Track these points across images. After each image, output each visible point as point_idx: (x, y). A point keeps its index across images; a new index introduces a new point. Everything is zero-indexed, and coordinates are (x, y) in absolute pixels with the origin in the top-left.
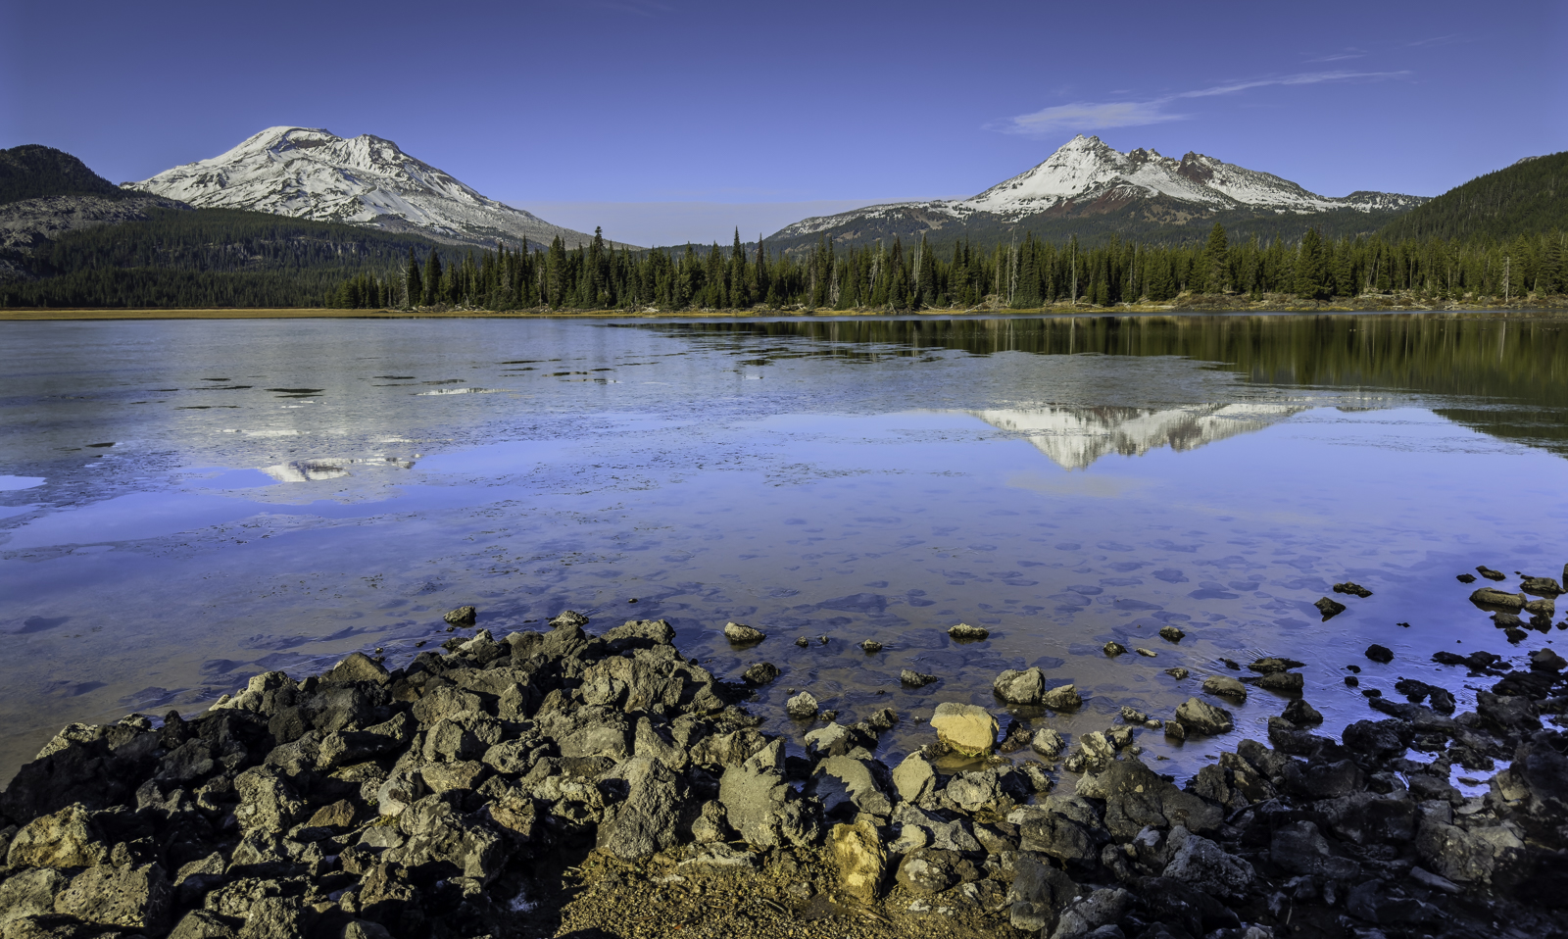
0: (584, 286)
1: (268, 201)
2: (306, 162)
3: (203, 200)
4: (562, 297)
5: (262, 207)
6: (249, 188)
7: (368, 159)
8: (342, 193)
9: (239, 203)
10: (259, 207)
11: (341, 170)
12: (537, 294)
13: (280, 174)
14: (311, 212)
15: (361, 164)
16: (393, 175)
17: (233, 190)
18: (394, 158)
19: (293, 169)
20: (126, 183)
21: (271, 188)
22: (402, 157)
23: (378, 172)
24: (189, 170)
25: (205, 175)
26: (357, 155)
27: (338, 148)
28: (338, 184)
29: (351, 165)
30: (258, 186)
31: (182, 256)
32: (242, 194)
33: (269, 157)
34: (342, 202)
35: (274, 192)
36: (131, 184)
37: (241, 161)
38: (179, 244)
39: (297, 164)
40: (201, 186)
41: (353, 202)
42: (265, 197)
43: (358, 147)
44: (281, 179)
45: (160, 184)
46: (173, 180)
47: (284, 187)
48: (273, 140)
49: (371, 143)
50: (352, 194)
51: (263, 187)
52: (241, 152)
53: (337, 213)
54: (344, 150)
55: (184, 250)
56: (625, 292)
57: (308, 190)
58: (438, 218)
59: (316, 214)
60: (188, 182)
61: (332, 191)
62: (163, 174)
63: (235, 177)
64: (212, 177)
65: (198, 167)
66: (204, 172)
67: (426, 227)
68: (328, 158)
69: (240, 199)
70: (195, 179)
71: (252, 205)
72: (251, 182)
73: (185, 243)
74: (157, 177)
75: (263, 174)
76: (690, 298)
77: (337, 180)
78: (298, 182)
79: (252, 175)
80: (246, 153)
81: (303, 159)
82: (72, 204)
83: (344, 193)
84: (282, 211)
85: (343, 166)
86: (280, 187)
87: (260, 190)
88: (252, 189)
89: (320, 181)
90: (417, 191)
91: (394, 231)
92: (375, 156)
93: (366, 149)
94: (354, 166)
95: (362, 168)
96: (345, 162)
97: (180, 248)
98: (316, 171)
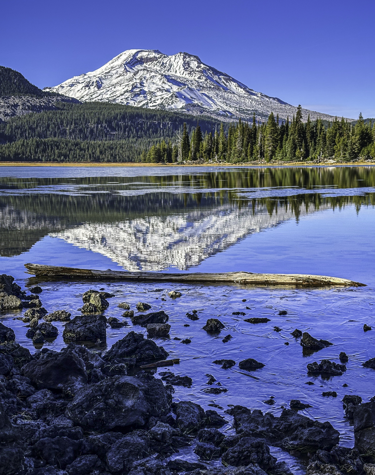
0: (288, 146)
1: (123, 97)
2: (146, 72)
3: (87, 97)
4: (273, 153)
5: (120, 100)
6: (113, 89)
7: (182, 68)
8: (166, 91)
9: (108, 99)
10: (118, 101)
11: (165, 76)
12: (258, 151)
13: (131, 80)
14: (147, 103)
15: (178, 72)
16: (196, 78)
17: (104, 90)
18: (198, 67)
19: (138, 77)
20: (47, 88)
21: (126, 89)
22: (202, 66)
23: (187, 76)
24: (80, 78)
25: (89, 82)
26: (175, 66)
27: (165, 62)
28: (163, 85)
29: (171, 73)
30: (118, 88)
31: (74, 131)
32: (109, 93)
33: (125, 69)
34: (165, 96)
35: (127, 91)
36: (50, 88)
37: (109, 72)
38: (72, 124)
39: (141, 73)
40: (87, 88)
41: (172, 96)
42: (122, 95)
43: (176, 61)
44: (131, 83)
45: (65, 88)
46: (72, 85)
47: (133, 88)
48: (127, 58)
49: (184, 57)
50: (171, 91)
51: (121, 88)
52: (109, 67)
53: (162, 104)
54: (168, 63)
55: (75, 128)
56: (315, 149)
57: (146, 89)
58: (222, 105)
59: (150, 105)
60: (80, 86)
61: (160, 90)
62: (67, 82)
63: (106, 83)
64: (93, 83)
65: (86, 77)
66: (88, 80)
67: (214, 112)
68: (159, 68)
69: (108, 96)
70: (83, 85)
71: (114, 100)
72: (114, 86)
73: (75, 124)
74: (63, 84)
75: (121, 80)
76: (358, 153)
77: (163, 82)
78: (141, 85)
79: (115, 81)
80: (112, 68)
81: (144, 70)
82: (17, 101)
83: (168, 91)
84: (132, 103)
85: (167, 73)
86: (130, 88)
87: (120, 89)
88: (115, 90)
89: (154, 83)
90: (210, 87)
91: (195, 114)
92: (186, 65)
93: (181, 62)
94: (173, 73)
95: (178, 74)
96: (168, 71)
97: (72, 127)
98: (151, 77)
